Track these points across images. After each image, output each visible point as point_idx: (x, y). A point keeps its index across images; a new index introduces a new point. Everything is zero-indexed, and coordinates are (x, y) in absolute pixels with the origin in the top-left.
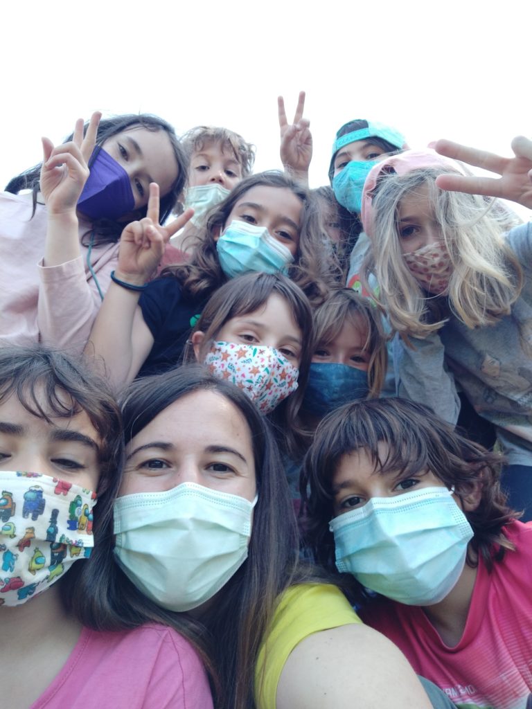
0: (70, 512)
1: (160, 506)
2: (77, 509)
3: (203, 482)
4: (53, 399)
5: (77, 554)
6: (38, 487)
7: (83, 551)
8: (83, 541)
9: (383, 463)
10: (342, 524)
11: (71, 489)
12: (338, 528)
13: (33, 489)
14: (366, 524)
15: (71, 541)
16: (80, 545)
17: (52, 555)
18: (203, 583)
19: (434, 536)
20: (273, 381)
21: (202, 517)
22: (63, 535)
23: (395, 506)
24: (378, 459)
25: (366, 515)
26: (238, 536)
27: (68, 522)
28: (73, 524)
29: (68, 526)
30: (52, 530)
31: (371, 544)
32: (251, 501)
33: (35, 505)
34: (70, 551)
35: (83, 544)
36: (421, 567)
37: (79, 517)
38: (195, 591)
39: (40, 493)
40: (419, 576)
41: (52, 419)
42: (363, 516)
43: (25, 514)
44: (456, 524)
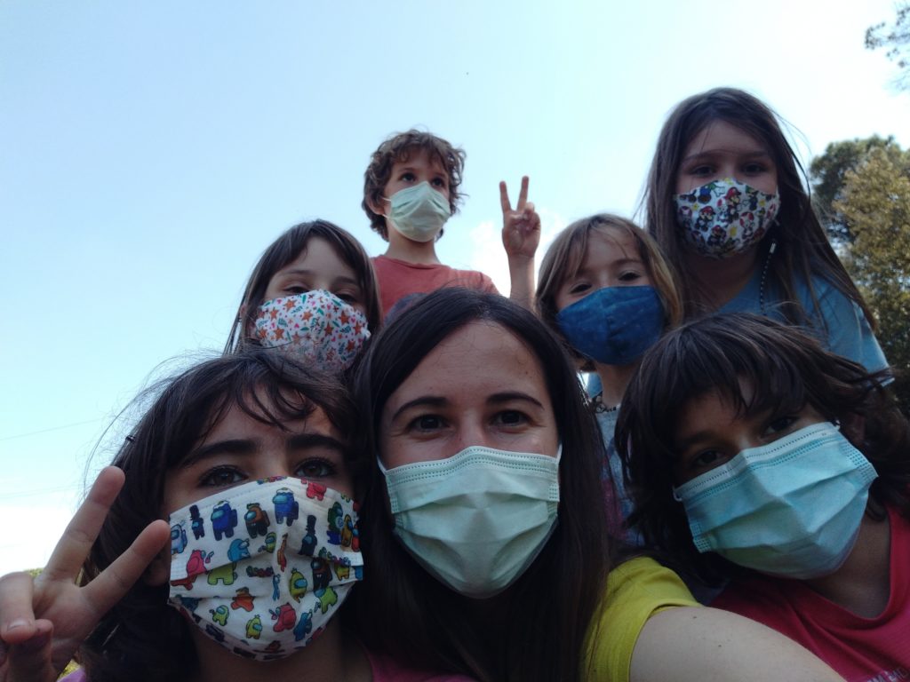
0: (329, 520)
1: (442, 478)
2: (337, 519)
3: (491, 442)
4: (280, 401)
5: (347, 576)
6: (287, 489)
7: (352, 572)
8: (350, 559)
9: (748, 404)
10: (699, 489)
11: (326, 494)
12: (691, 495)
13: (281, 491)
14: (736, 485)
15: (334, 557)
16: (347, 563)
17: (314, 576)
18: (508, 567)
19: (830, 487)
20: (332, 325)
21: (497, 489)
22: (324, 548)
23: (772, 456)
24: (742, 400)
25: (734, 473)
26: (545, 504)
27: (328, 533)
28: (334, 536)
29: (328, 538)
30: (309, 540)
31: (749, 509)
32: (554, 455)
33: (288, 508)
34: (336, 573)
35: (349, 562)
36: (821, 530)
37: (341, 529)
38: (500, 578)
39: (290, 495)
40: (820, 541)
41: (284, 424)
42: (729, 475)
43: (279, 519)
44: (856, 467)
